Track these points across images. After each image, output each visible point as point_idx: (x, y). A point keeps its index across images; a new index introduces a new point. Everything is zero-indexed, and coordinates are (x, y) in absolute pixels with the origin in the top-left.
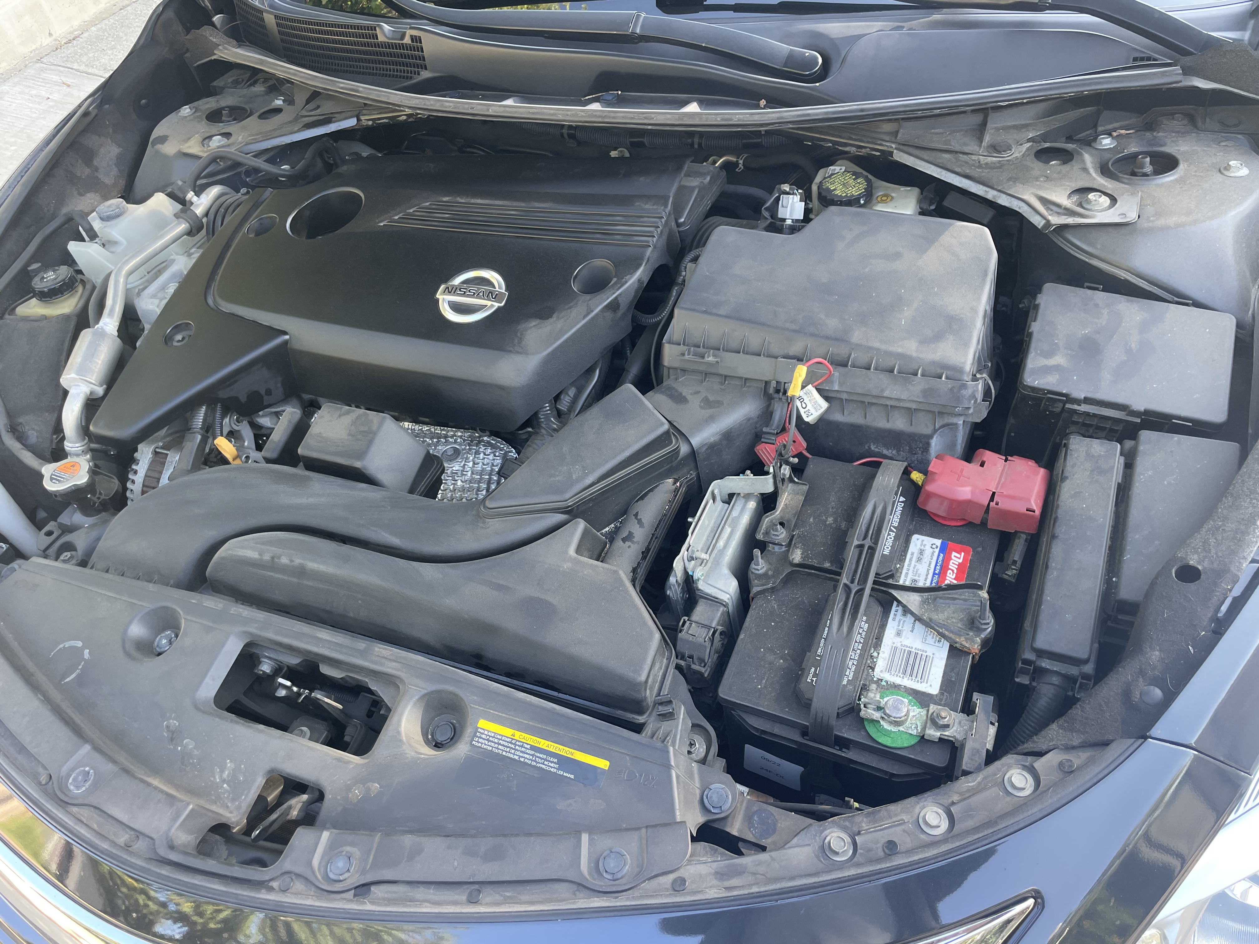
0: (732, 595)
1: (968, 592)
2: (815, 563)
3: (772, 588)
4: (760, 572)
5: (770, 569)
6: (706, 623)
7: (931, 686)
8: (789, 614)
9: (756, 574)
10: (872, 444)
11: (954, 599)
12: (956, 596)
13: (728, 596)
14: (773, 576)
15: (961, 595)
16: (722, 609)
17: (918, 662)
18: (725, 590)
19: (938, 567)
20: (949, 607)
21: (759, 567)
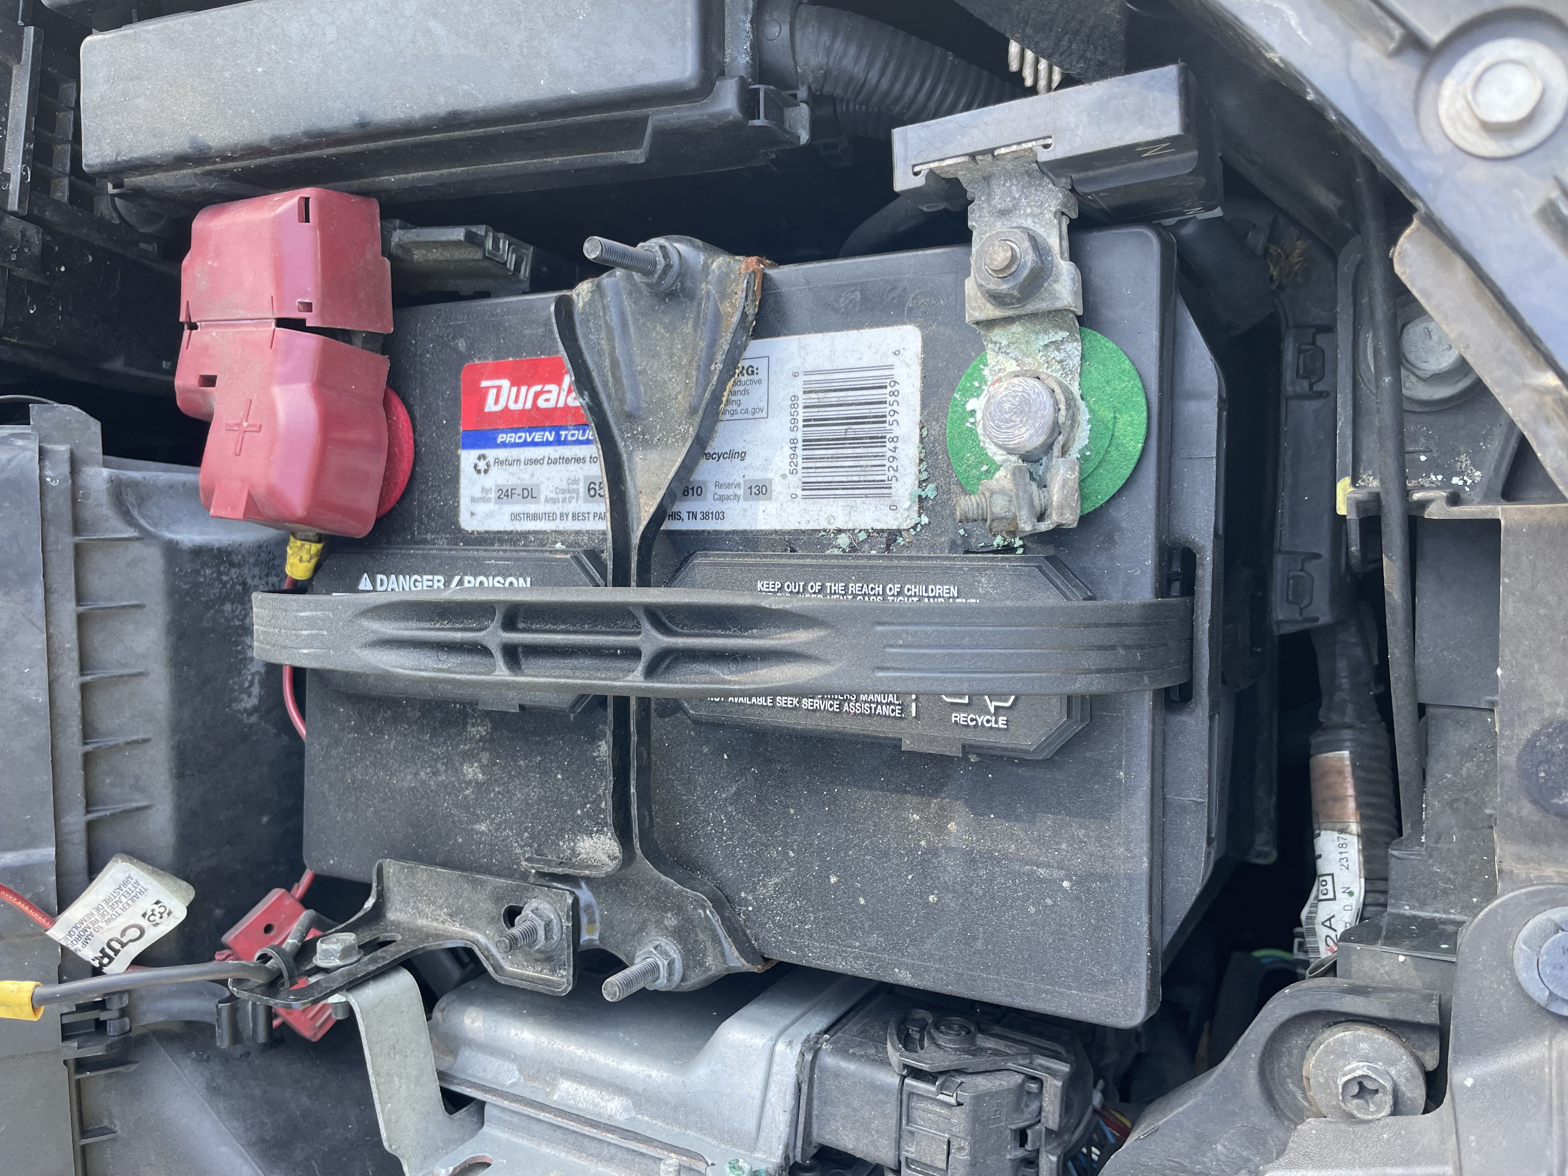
0: (773, 1033)
1: (586, 336)
2: (606, 787)
3: (718, 906)
4: (676, 955)
5: (659, 923)
6: (891, 1109)
7: (896, 353)
8: (786, 834)
9: (686, 967)
10: (237, 707)
11: (615, 364)
12: (607, 362)
13: (780, 1047)
14: (679, 909)
15: (600, 353)
16: (829, 1060)
17: (832, 412)
18: (763, 1064)
19: (538, 436)
20: (643, 372)
21: (662, 963)
